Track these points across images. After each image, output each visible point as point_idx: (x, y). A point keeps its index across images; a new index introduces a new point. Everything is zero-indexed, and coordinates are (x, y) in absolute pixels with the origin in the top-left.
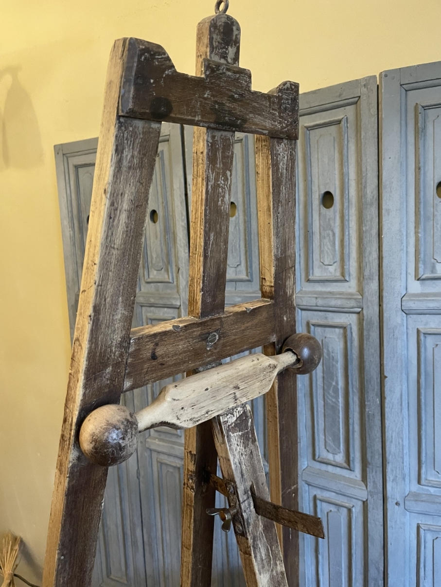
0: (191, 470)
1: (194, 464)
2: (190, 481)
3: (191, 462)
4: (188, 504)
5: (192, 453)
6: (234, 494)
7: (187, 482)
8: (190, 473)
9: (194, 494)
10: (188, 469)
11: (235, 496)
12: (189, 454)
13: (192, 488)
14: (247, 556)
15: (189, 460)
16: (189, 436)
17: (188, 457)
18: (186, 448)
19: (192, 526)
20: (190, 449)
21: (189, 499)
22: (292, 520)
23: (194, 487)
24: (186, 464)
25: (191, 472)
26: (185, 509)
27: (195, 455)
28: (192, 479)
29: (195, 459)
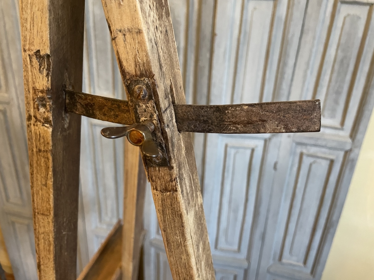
0: (41, 88)
1: (47, 75)
2: (42, 110)
3: (40, 72)
4: (40, 151)
5: (42, 53)
6: (150, 98)
7: (35, 112)
8: (40, 95)
9: (50, 130)
10: (34, 89)
11: (151, 104)
12: (34, 60)
13: (47, 121)
14: (168, 193)
15: (36, 72)
16: (33, 19)
17: (32, 66)
18: (27, 48)
19: (50, 182)
20: (35, 49)
21: (42, 140)
22: (254, 119)
23: (51, 119)
24: (30, 80)
25: (42, 92)
26: (35, 159)
27: (48, 56)
28: (44, 106)
29: (49, 65)
